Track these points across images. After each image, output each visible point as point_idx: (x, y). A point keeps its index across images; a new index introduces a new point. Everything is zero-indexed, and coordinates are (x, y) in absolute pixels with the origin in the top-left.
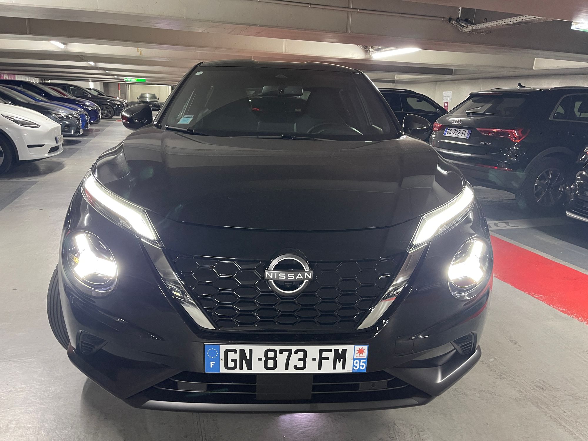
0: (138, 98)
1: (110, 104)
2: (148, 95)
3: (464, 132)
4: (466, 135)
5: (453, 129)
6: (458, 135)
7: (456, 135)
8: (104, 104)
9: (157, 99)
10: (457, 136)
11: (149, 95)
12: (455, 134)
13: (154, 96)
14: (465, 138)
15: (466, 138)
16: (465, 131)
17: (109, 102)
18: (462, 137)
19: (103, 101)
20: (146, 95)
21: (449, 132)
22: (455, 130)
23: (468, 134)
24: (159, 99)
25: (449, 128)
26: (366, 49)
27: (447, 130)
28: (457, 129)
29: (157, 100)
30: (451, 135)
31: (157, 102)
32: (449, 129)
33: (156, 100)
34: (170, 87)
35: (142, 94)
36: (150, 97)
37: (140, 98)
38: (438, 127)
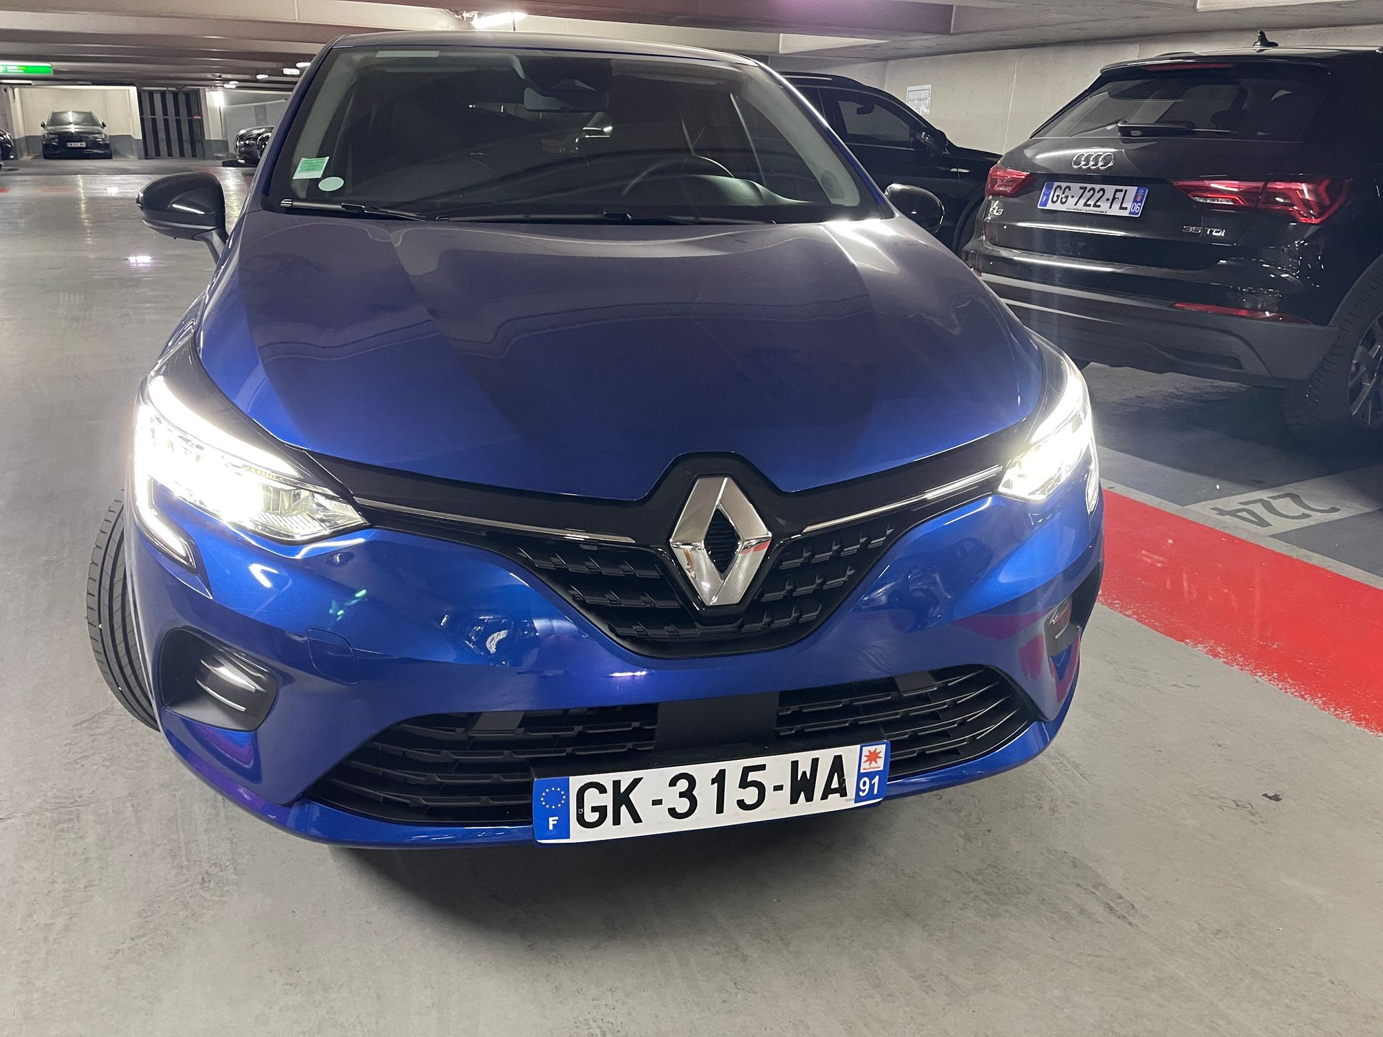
0: (43, 126)
2: (71, 117)
3: (1119, 195)
4: (1127, 204)
5: (1076, 186)
6: (1095, 205)
7: (1085, 205)
9: (98, 125)
10: (1091, 208)
11: (76, 115)
12: (1082, 201)
13: (89, 119)
14: (1125, 213)
15: (1130, 213)
16: (1121, 191)
18: (1110, 212)
20: (65, 115)
21: (1058, 196)
22: (1081, 188)
23: (1135, 201)
24: (104, 125)
25: (1056, 184)
27: (1050, 188)
28: (1089, 186)
29: (99, 128)
30: (1070, 206)
31: (101, 133)
32: (1060, 187)
33: (95, 128)
34: (133, 90)
35: (54, 114)
36: (78, 121)
37: (48, 125)
38: (1013, 180)
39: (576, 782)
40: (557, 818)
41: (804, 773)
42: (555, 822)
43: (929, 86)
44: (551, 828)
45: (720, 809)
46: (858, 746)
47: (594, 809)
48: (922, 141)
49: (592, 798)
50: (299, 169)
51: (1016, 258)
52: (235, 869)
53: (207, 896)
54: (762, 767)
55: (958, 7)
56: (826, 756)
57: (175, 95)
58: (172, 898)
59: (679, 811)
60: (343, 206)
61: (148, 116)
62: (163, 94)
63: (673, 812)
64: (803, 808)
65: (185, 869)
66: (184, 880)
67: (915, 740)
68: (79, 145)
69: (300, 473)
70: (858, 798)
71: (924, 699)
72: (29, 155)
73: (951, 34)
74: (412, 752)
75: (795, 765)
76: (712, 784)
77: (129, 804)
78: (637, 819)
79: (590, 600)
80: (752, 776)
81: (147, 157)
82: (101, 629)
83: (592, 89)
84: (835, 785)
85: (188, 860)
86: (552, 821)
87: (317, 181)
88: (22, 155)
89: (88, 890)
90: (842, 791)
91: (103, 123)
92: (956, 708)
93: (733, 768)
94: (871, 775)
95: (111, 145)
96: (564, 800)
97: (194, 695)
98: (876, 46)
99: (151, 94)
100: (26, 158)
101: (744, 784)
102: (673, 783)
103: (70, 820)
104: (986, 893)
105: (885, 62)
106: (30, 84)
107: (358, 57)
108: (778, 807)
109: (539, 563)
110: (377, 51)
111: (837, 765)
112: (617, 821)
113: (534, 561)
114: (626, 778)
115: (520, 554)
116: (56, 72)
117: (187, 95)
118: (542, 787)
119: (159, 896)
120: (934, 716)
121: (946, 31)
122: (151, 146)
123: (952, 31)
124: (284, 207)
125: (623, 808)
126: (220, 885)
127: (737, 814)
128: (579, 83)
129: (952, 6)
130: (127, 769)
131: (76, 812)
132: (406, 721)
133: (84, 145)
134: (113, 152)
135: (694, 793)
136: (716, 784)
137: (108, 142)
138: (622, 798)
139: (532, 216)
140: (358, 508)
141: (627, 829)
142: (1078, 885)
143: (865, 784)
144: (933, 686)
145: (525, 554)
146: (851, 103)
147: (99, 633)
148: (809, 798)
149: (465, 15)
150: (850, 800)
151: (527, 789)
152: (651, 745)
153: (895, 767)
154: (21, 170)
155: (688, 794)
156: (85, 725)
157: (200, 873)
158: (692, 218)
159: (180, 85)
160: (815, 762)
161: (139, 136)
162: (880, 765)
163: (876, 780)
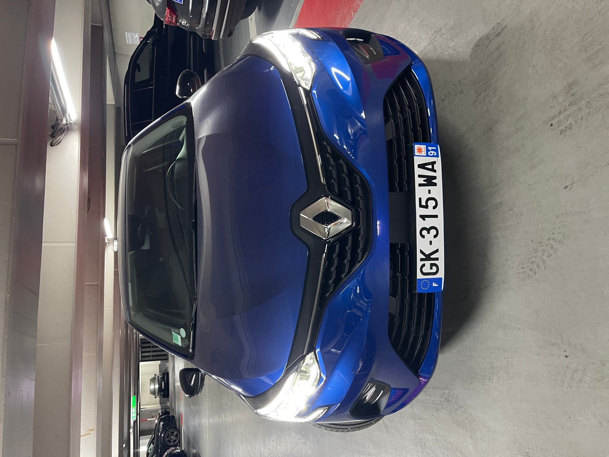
0: (156, 397)
1: (164, 433)
2: (152, 387)
8: (164, 440)
11: (151, 385)
13: (153, 380)
17: (161, 435)
19: (160, 442)
20: (151, 389)
26: (64, 130)
31: (158, 377)
33: (156, 378)
34: (141, 363)
35: (151, 393)
36: (154, 384)
37: (155, 395)
38: (170, 15)
39: (419, 276)
40: (433, 283)
41: (424, 181)
42: (435, 283)
43: (126, 33)
44: (437, 285)
45: (436, 216)
46: (415, 157)
47: (431, 268)
48: (152, 42)
49: (426, 269)
50: (177, 343)
51: (206, 11)
52: (445, 389)
53: (454, 401)
54: (420, 199)
55: (92, 23)
56: (418, 171)
57: (142, 348)
58: (453, 414)
59: (435, 233)
60: (191, 331)
61: (151, 358)
62: (142, 352)
63: (435, 236)
64: (439, 181)
65: (443, 407)
66: (447, 408)
67: (415, 130)
68: (163, 384)
69: (294, 372)
70: (437, 156)
71: (397, 125)
72: (167, 403)
73: (103, 26)
74: (403, 335)
75: (420, 185)
76: (425, 220)
77: (417, 421)
78: (437, 251)
79: (347, 270)
80: (423, 203)
81: (167, 359)
82: (350, 429)
83: (141, 225)
84: (430, 167)
85: (440, 405)
86: (435, 285)
87: (182, 337)
88: (167, 406)
89: (448, 442)
90: (433, 163)
91: (154, 375)
92: (402, 111)
93: (420, 211)
94: (428, 151)
95: (163, 372)
96: (426, 280)
97: (376, 406)
98: (109, 59)
99: (142, 357)
100: (168, 404)
101: (426, 207)
102: (423, 237)
103: (422, 442)
104: (486, 91)
105: (116, 54)
106: (139, 403)
107: (132, 313)
108: (437, 192)
109: (331, 290)
110: (129, 306)
111: (422, 166)
112: (437, 259)
113: (330, 291)
114: (419, 256)
115: (328, 296)
116: (134, 395)
117: (142, 343)
118: (420, 289)
119: (452, 418)
120: (405, 121)
121: (102, 28)
122: (164, 358)
123: (102, 25)
124: (192, 351)
125: (432, 257)
126: (450, 396)
127: (439, 209)
128: (139, 229)
129: (92, 25)
130: (404, 418)
131: (419, 440)
132: (390, 338)
133: (163, 383)
134: (166, 372)
135: (428, 228)
136: (425, 219)
137: (162, 374)
138: (428, 257)
139: (194, 259)
140: (308, 353)
141: (441, 255)
142: (486, 47)
143: (431, 153)
144: (392, 122)
145: (328, 294)
146: (136, 74)
147: (352, 429)
148: (435, 178)
149: (106, 241)
150: (437, 160)
151: (421, 295)
152: (407, 245)
153: (425, 140)
154: (173, 406)
155: (428, 230)
156: (387, 430)
157: (445, 402)
158: (194, 194)
159: (138, 347)
160: (420, 176)
161: (159, 362)
162: (423, 147)
163: (430, 148)
